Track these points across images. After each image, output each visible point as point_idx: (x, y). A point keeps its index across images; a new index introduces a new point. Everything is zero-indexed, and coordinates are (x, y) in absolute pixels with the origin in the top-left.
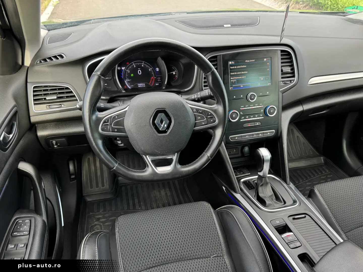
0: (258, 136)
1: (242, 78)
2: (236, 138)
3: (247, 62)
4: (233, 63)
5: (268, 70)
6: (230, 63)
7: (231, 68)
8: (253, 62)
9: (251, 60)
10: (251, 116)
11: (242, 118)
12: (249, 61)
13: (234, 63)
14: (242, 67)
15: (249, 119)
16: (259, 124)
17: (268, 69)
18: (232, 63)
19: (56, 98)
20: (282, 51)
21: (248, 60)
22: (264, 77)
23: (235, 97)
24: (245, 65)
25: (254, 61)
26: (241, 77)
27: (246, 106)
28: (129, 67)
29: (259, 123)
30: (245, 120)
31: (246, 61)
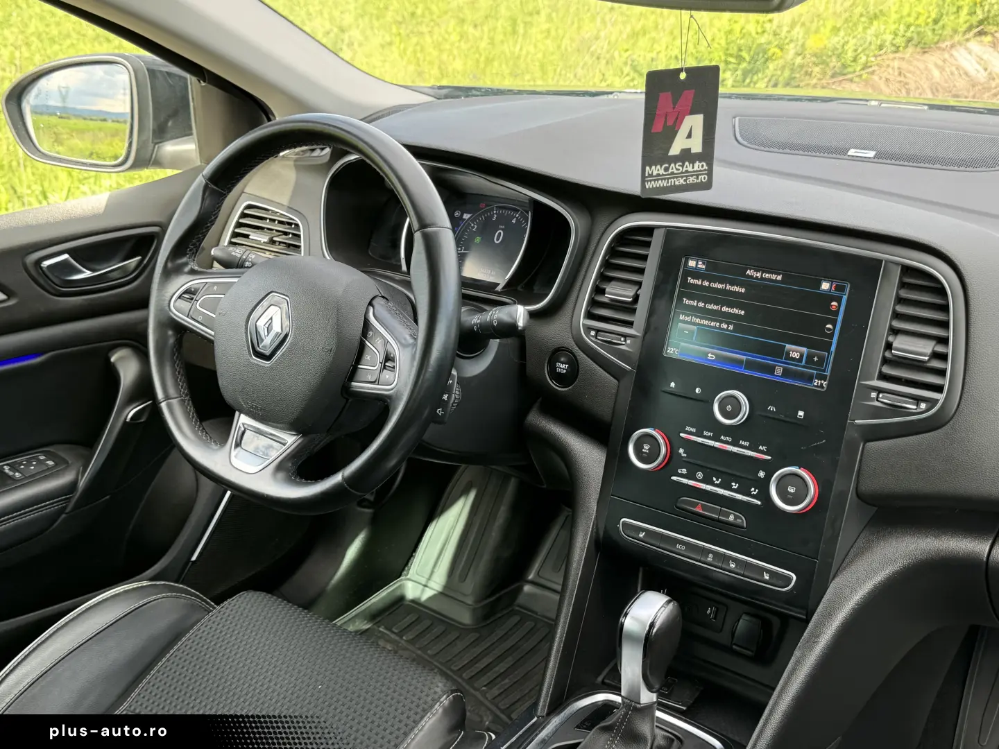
0: (720, 565)
1: (720, 327)
2: (641, 535)
3: (751, 277)
4: (701, 265)
5: (829, 329)
6: (692, 263)
7: (691, 281)
8: (776, 281)
9: (769, 273)
10: (714, 479)
11: (679, 471)
12: (759, 275)
13: (704, 267)
14: (729, 287)
15: (703, 486)
16: (735, 519)
17: (829, 326)
18: (697, 264)
19: (266, 241)
20: (907, 270)
21: (757, 271)
22: (804, 350)
23: (673, 385)
24: (741, 285)
25: (779, 278)
26: (718, 324)
27: (705, 433)
28: (480, 215)
29: (736, 517)
30: (685, 481)
31: (748, 272)
